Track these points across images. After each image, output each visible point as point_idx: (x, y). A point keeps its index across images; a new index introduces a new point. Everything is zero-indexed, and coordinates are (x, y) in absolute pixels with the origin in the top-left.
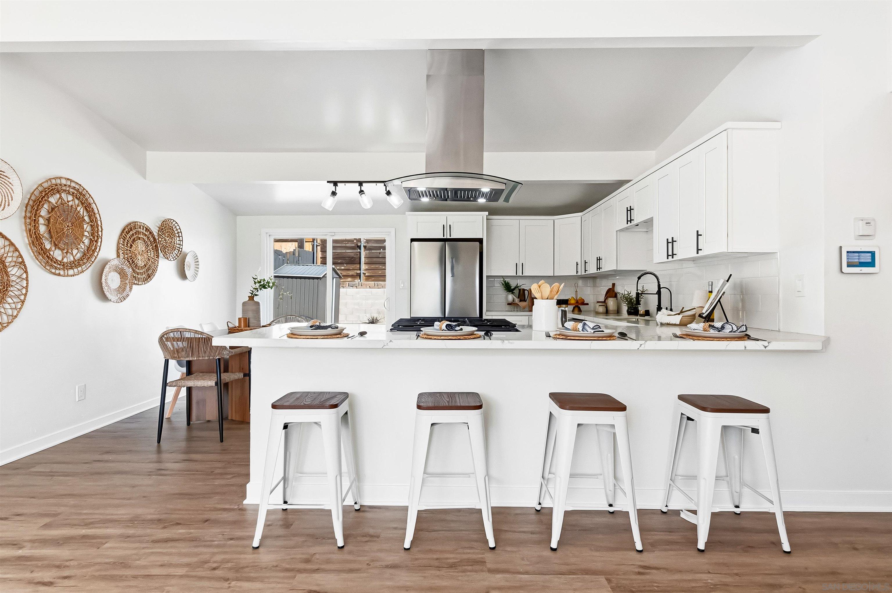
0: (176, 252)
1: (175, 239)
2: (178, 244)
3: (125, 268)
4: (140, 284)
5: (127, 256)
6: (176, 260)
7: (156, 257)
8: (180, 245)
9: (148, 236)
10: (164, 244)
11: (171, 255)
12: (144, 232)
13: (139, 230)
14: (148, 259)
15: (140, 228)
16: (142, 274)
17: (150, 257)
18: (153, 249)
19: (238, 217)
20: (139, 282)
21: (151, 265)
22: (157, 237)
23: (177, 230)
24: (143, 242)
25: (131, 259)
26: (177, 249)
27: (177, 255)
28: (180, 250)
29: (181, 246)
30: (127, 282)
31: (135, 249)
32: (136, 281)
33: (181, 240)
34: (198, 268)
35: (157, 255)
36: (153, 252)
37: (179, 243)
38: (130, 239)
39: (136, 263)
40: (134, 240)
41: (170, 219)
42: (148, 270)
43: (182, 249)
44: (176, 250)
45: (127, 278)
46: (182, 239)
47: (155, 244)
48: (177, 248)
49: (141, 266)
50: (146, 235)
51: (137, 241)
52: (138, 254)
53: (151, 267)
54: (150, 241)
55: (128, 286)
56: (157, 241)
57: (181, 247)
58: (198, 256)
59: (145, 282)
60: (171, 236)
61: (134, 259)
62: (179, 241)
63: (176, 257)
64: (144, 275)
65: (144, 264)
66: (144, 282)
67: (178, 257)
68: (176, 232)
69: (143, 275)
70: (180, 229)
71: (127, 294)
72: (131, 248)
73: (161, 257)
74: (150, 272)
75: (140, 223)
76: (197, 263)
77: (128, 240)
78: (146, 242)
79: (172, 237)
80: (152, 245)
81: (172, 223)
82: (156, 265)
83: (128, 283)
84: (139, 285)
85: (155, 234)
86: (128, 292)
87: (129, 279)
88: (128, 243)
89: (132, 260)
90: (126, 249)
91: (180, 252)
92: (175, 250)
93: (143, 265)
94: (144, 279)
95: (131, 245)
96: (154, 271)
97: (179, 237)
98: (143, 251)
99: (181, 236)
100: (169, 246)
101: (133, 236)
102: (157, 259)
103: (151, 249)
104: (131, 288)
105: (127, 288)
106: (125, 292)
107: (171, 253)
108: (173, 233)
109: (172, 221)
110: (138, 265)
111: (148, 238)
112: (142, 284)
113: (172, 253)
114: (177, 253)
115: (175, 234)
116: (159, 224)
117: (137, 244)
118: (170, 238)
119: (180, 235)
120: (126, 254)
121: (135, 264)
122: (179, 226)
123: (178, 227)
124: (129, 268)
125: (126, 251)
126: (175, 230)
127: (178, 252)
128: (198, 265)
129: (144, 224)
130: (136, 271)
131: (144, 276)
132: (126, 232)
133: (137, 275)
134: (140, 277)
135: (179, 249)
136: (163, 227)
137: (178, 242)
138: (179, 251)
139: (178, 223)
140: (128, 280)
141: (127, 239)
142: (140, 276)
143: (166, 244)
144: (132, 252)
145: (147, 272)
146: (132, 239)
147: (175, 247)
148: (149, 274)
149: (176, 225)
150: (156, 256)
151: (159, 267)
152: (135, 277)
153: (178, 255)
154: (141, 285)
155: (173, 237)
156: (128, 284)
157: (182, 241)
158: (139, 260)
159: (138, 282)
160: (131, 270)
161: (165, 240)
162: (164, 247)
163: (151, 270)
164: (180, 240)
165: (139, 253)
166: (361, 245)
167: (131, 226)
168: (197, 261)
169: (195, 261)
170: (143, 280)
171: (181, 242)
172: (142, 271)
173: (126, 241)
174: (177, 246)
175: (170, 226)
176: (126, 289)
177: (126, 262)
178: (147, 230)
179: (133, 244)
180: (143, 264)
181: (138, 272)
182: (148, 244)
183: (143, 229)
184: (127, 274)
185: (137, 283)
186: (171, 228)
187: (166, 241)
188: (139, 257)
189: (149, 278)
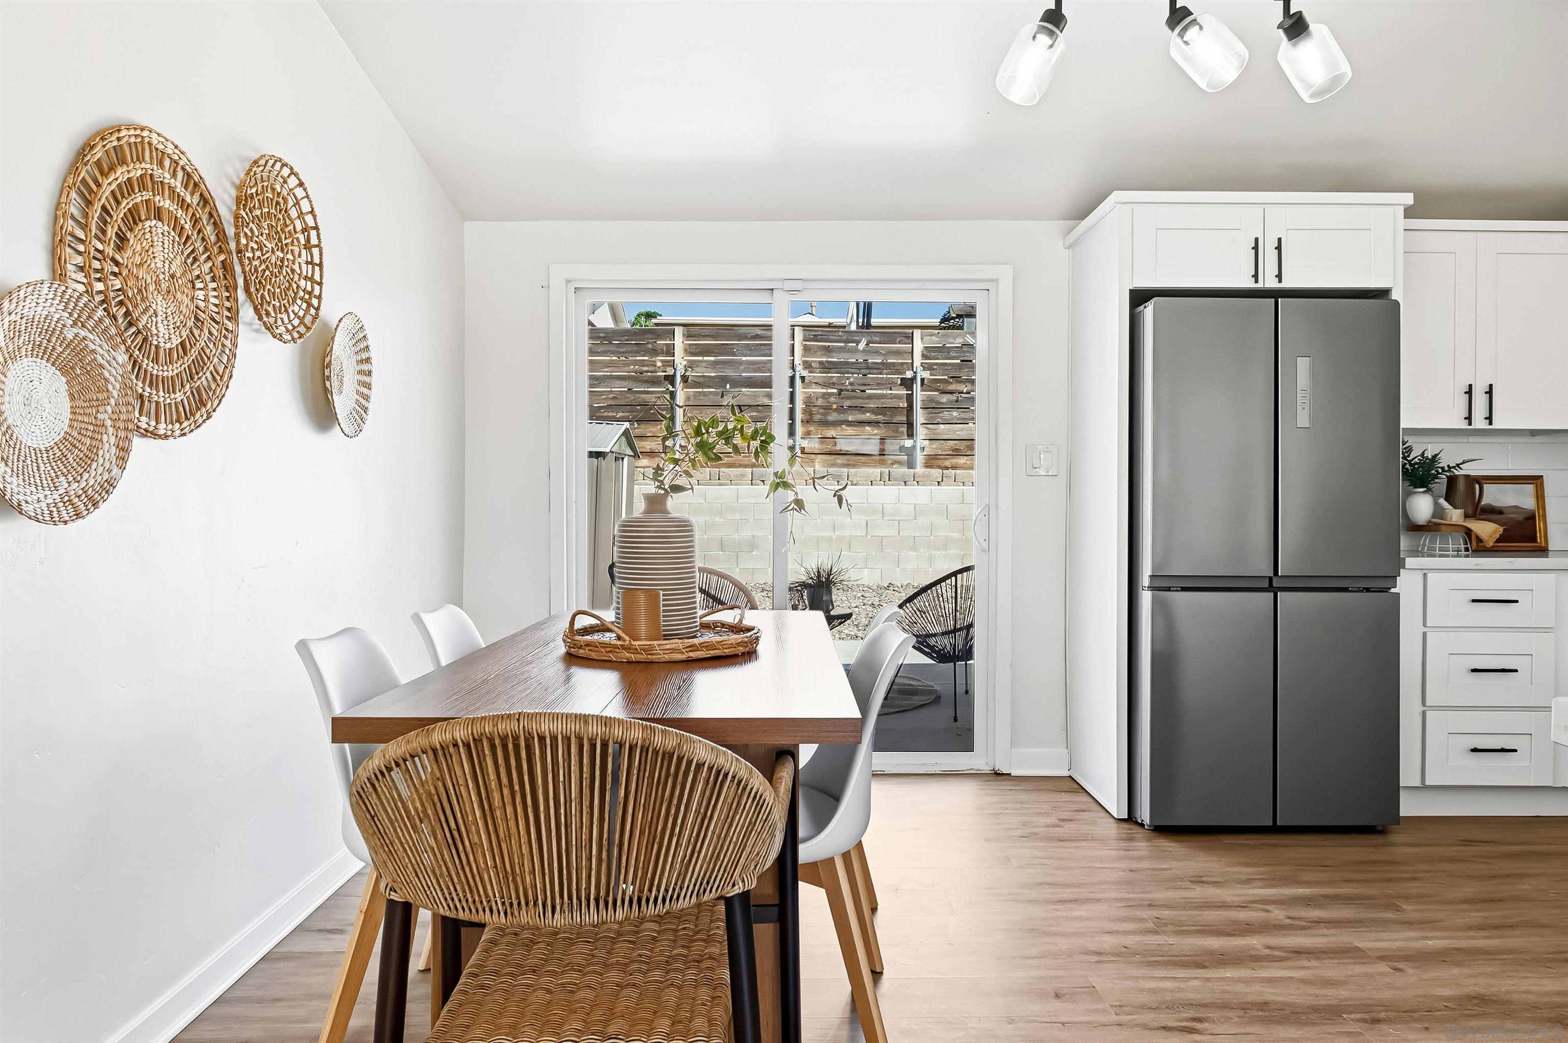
0: (298, 308)
1: (293, 254)
2: (306, 278)
3: (95, 342)
4: (162, 432)
5: (100, 286)
6: (302, 340)
7: (229, 318)
8: (311, 279)
9: (193, 214)
10: (256, 263)
11: (282, 319)
12: (179, 189)
13: (158, 172)
14: (196, 318)
15: (161, 164)
16: (170, 385)
17: (204, 312)
18: (213, 279)
19: (466, 224)
20: (157, 423)
21: (208, 352)
22: (230, 231)
23: (301, 215)
24: (173, 234)
25: (121, 303)
26: (302, 299)
27: (302, 319)
28: (315, 302)
29: (317, 287)
30: (106, 416)
31: (138, 260)
32: (144, 419)
33: (317, 261)
34: (368, 386)
35: (229, 309)
36: (215, 289)
37: (309, 275)
38: (118, 203)
39: (145, 327)
40: (133, 218)
41: (280, 160)
42: (199, 365)
43: (319, 298)
44: (299, 302)
45: (100, 396)
46: (321, 258)
47: (222, 257)
48: (302, 294)
49: (168, 346)
50: (182, 203)
51: (148, 223)
52: (152, 288)
53: (209, 358)
54: (203, 239)
55: (109, 439)
56: (233, 246)
57: (317, 292)
58: (368, 336)
59: (186, 424)
60: (283, 237)
61: (136, 306)
62: (310, 266)
63: (302, 329)
64: (178, 394)
65: (180, 340)
66: (181, 424)
67: (308, 329)
68: (299, 226)
69: (174, 392)
70: (312, 212)
71: (106, 476)
72: (119, 249)
73: (245, 323)
74: (205, 383)
75: (161, 139)
76: (365, 367)
77: (104, 208)
78: (188, 237)
79: (284, 242)
80: (209, 258)
81: (285, 182)
82: (227, 351)
83: (109, 423)
84: (160, 437)
85: (225, 212)
86: (107, 465)
87: (112, 402)
88: (105, 223)
89: (127, 314)
90: (97, 250)
91: (313, 311)
92: (294, 301)
93: (174, 345)
94: (181, 409)
95: (122, 239)
96: (222, 378)
97: (308, 246)
98: (173, 276)
99: (317, 243)
100: (273, 280)
101: (129, 194)
102: (230, 325)
103: (208, 278)
104: (123, 453)
105: (106, 446)
106: (94, 465)
107: (283, 309)
108: (287, 226)
109: (286, 172)
110: (155, 343)
111: (195, 221)
112: (169, 433)
113: (286, 311)
114: (301, 313)
115: (295, 232)
116: (237, 171)
117: (148, 236)
118: (276, 244)
119: (314, 241)
120: (98, 275)
121: (139, 332)
122: (311, 202)
123: (305, 206)
124: (114, 348)
125: (99, 260)
126: (294, 213)
127: (307, 311)
128: (369, 373)
129: (176, 147)
130: (146, 371)
131: (179, 396)
132: (98, 163)
133: (148, 389)
134: (162, 399)
135: (310, 298)
136: (254, 190)
137: (304, 266)
138: (309, 305)
139: (306, 185)
140: (109, 409)
141: (103, 200)
142: (161, 394)
143: (263, 267)
144: (125, 272)
145: (192, 379)
146: (124, 205)
147: (295, 286)
148: (198, 389)
149: (300, 193)
150: (226, 313)
151: (238, 362)
152: (141, 396)
153: (308, 320)
154: (166, 437)
155: (286, 245)
156: (111, 430)
157: (320, 265)
158: (159, 319)
159: (153, 423)
160: (122, 358)
161: (260, 249)
162: (257, 278)
163: (208, 374)
164: (311, 263)
165: (157, 283)
166: (675, 373)
167: (119, 139)
168: (364, 356)
169: (359, 358)
170: (175, 417)
171: (317, 268)
172: (170, 374)
173: (97, 207)
174: (302, 283)
175: (279, 194)
176: (101, 453)
177: (100, 313)
178: (192, 182)
179: (128, 235)
180: (176, 341)
181: (155, 372)
182: (193, 251)
183: (174, 175)
184: (107, 374)
185: (151, 429)
186: (279, 203)
187: (263, 255)
188: (159, 304)
189: (198, 409)
